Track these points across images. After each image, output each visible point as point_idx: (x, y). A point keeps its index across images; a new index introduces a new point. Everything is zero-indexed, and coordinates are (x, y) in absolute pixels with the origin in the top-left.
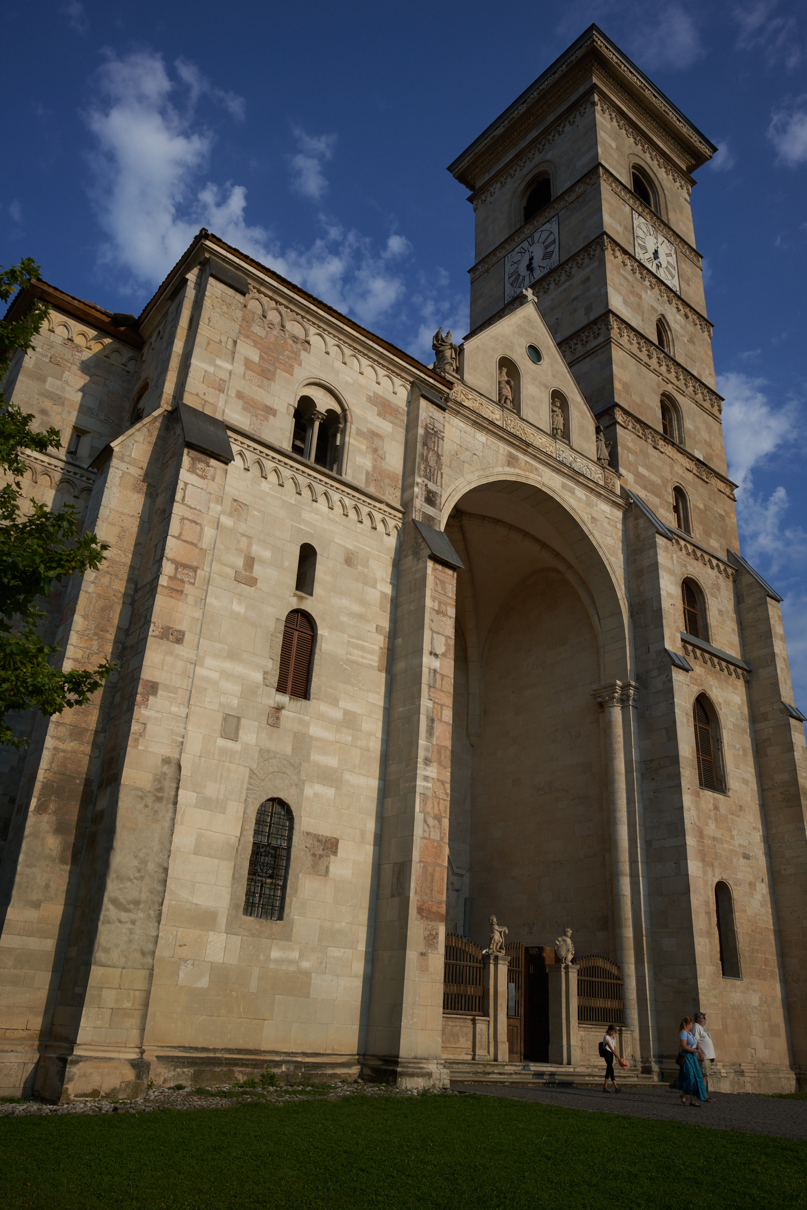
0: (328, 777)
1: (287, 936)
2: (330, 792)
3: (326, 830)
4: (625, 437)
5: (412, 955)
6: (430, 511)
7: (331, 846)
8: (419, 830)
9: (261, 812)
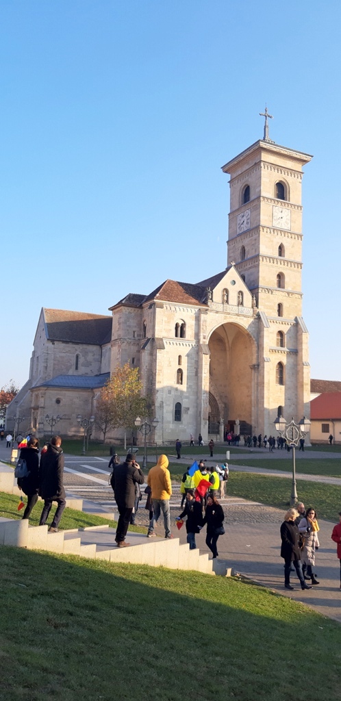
0: (187, 397)
1: (182, 423)
2: (187, 400)
3: (187, 406)
4: (262, 295)
5: (202, 426)
6: (205, 340)
7: (188, 409)
8: (203, 406)
9: (176, 405)
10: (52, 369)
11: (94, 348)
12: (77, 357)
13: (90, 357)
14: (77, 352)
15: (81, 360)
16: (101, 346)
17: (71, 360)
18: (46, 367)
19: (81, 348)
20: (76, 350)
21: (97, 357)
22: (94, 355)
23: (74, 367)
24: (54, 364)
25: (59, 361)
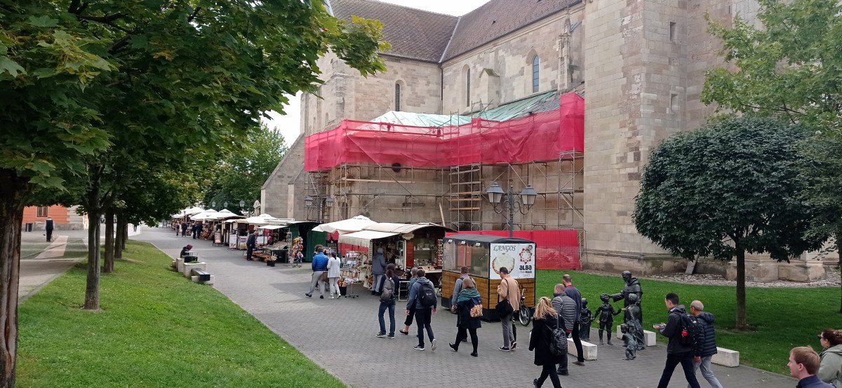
10: (353, 107)
11: (430, 71)
12: (398, 86)
13: (421, 87)
14: (398, 77)
15: (406, 93)
16: (440, 66)
17: (387, 91)
18: (342, 105)
19: (405, 69)
20: (396, 73)
21: (434, 87)
22: (428, 83)
23: (393, 105)
24: (357, 100)
25: (365, 94)
